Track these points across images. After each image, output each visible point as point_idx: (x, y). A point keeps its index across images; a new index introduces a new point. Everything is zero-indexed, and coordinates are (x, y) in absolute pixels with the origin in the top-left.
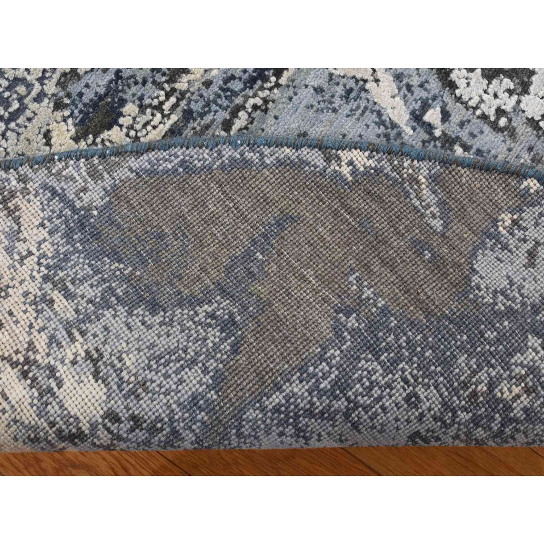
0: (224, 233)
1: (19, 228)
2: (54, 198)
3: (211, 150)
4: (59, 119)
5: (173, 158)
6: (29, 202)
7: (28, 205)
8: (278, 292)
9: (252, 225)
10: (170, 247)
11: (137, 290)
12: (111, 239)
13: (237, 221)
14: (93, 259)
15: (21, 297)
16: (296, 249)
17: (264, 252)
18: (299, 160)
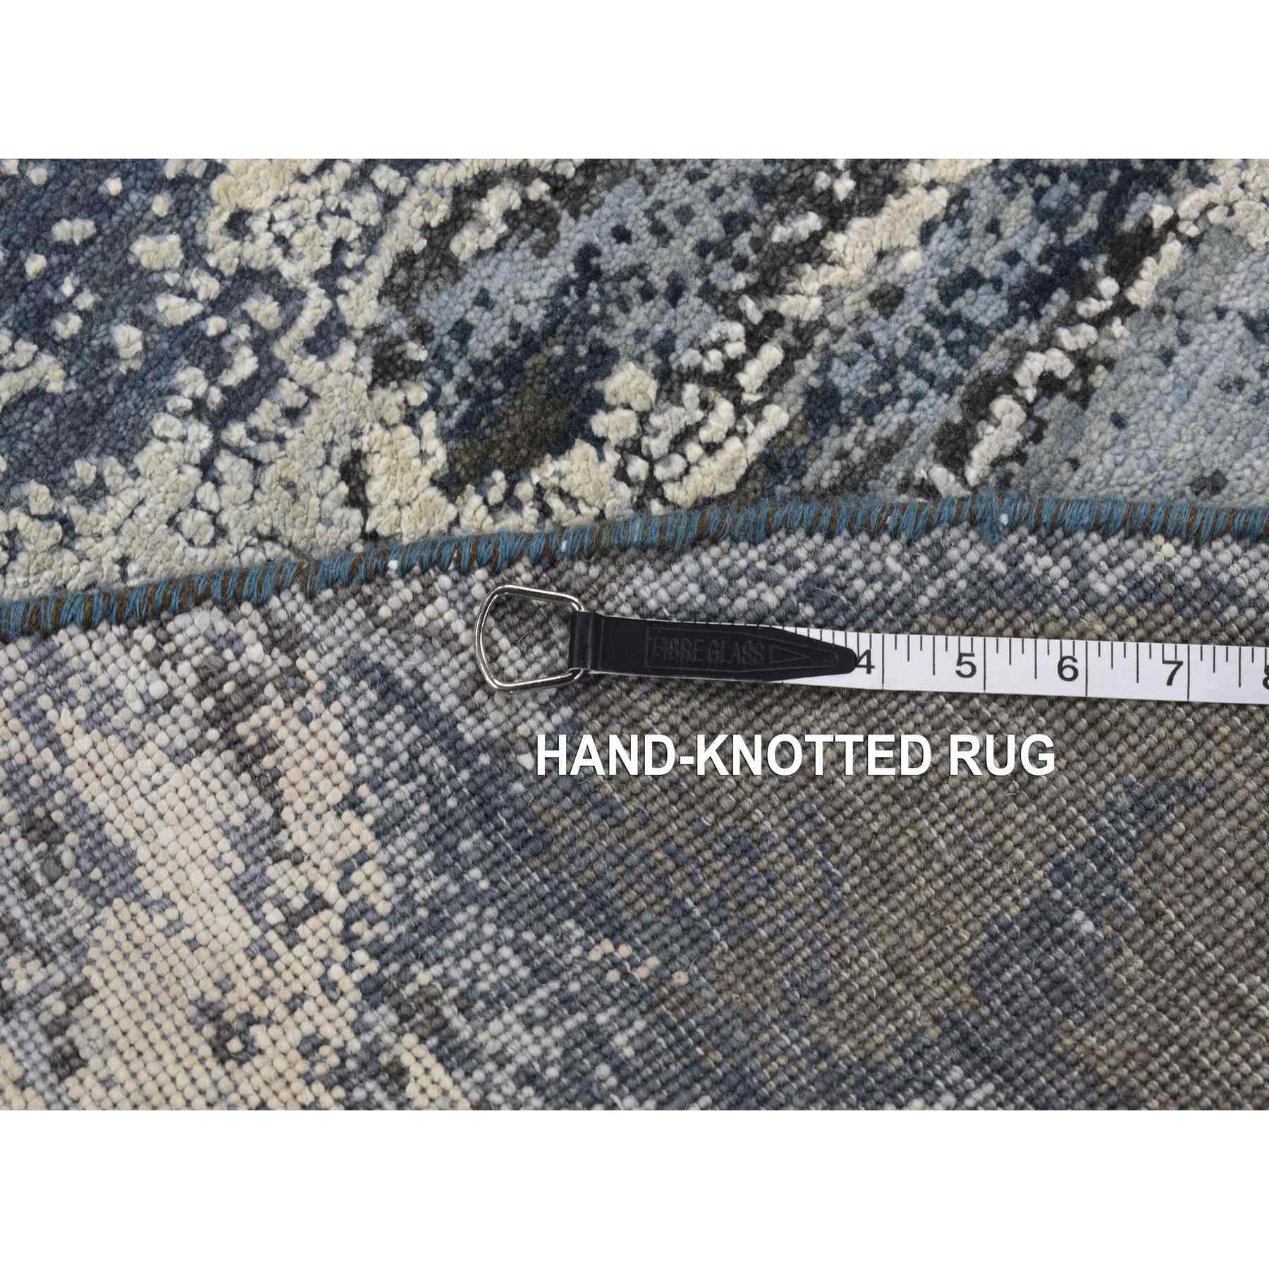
0: (960, 838)
1: (277, 813)
2: (390, 708)
3: (909, 543)
4: (394, 415)
5: (780, 569)
6: (306, 722)
7: (304, 733)
8: (1156, 1055)
9: (1052, 810)
10: (781, 885)
11: (680, 1040)
12: (582, 853)
13: (1000, 795)
14: (529, 926)
15: (294, 1055)
16: (1207, 901)
17: (1097, 907)
18: (1205, 582)
